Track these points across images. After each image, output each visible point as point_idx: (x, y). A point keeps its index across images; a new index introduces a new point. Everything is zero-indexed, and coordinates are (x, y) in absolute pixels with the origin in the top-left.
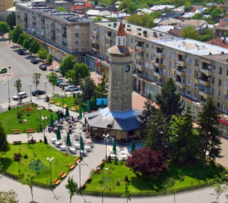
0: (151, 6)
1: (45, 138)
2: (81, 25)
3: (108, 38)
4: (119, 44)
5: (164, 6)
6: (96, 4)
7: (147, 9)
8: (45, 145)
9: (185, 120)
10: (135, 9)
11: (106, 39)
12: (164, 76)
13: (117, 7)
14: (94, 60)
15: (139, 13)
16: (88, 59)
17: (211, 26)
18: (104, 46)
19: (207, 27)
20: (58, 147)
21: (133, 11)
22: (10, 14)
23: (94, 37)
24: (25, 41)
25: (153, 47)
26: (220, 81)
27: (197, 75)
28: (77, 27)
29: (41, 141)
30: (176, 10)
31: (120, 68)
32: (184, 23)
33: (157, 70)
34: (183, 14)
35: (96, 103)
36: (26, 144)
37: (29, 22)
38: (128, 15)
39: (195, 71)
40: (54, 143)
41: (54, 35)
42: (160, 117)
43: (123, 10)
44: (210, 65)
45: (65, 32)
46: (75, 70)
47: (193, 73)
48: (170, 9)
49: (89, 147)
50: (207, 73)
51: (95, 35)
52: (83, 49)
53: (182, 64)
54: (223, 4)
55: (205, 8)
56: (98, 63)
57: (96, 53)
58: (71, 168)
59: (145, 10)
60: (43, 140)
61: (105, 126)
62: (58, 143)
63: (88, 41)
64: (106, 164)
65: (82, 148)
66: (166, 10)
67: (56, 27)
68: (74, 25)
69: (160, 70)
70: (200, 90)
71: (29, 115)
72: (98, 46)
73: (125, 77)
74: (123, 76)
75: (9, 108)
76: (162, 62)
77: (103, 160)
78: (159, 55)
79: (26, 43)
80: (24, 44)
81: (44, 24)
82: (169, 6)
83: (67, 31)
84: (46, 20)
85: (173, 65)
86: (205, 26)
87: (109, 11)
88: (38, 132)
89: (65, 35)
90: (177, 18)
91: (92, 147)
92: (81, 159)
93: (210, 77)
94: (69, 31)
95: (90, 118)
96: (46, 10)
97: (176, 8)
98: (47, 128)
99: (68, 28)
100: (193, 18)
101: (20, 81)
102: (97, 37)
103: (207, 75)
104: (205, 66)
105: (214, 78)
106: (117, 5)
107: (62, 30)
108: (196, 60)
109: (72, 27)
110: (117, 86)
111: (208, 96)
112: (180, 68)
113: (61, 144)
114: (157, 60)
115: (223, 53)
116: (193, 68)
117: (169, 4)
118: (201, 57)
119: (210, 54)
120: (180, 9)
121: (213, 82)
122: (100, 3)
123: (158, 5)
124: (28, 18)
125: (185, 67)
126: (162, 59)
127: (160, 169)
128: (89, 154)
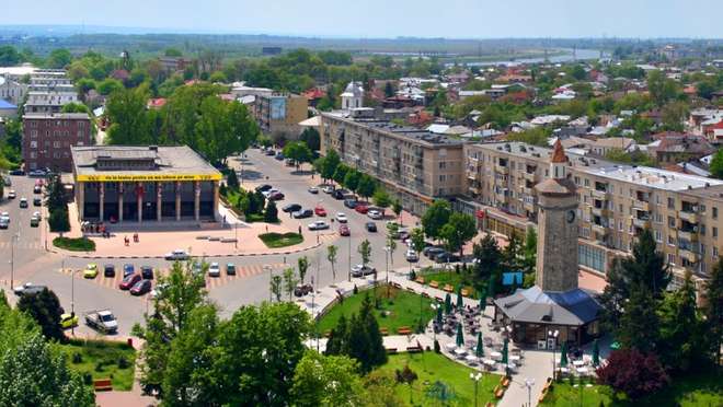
0: (531, 117)
1: (437, 344)
2: (449, 148)
3: (501, 169)
4: (557, 175)
5: (554, 118)
6: (437, 115)
7: (527, 123)
8: (437, 356)
9: (686, 295)
10: (508, 122)
11: (496, 172)
12: (610, 230)
13: (475, 119)
14: (473, 207)
15: (515, 129)
16: (461, 206)
17: (643, 148)
18: (492, 183)
19: (638, 149)
20: (462, 359)
21: (504, 125)
22: (306, 131)
23: (472, 169)
24: (348, 175)
25: (587, 182)
26: (715, 229)
27: (673, 224)
28: (443, 152)
29: (428, 348)
30: (574, 123)
31: (559, 216)
32: (596, 143)
33: (597, 220)
34: (589, 130)
35: (501, 281)
36: (403, 353)
37: (346, 144)
38: (499, 132)
39: (669, 217)
40: (453, 352)
41: (398, 165)
42: (644, 293)
43: (488, 125)
44: (696, 204)
45: (421, 161)
46: (452, 224)
47: (665, 221)
48: (563, 121)
49: (517, 358)
50: (690, 218)
51: (476, 165)
52: (451, 190)
53: (644, 207)
54: (651, 111)
55: (620, 120)
56: (482, 214)
57: (474, 196)
58: (499, 394)
59: (523, 124)
60: (432, 348)
61: (538, 319)
62: (460, 351)
63: (460, 176)
64: (555, 385)
65: (505, 360)
66: (558, 124)
67: (403, 152)
68: (437, 149)
69: (602, 220)
70: (680, 248)
71: (391, 304)
72: (479, 184)
73: (568, 232)
74: (564, 229)
75: (356, 290)
76: (606, 207)
77: (549, 380)
78: (601, 195)
79: (351, 179)
80: (346, 180)
81: (378, 147)
82: (562, 118)
83: (425, 159)
84: (382, 139)
85: (626, 210)
86: (633, 148)
87: (464, 125)
88: (418, 333)
89: (420, 166)
90: (581, 136)
91: (521, 358)
92: (509, 378)
93: (696, 224)
94: (428, 159)
95: (507, 306)
96: (380, 124)
97: (573, 119)
98: (431, 324)
99: (426, 153)
100: (608, 135)
101: (368, 243)
102: (479, 168)
103: (692, 221)
104: (686, 207)
105: (703, 226)
106: (474, 116)
107: (415, 157)
108: (669, 199)
109: (434, 151)
110: (554, 247)
111: (696, 257)
112: (641, 214)
113: (465, 354)
114: (598, 204)
115: (708, 185)
116: (665, 211)
117: (560, 114)
118: (680, 193)
119: (690, 188)
120: (581, 122)
121: (703, 233)
122: (442, 114)
123: (543, 114)
124: (346, 138)
125: (650, 212)
126: (607, 202)
127: (657, 385)
128: (520, 369)
